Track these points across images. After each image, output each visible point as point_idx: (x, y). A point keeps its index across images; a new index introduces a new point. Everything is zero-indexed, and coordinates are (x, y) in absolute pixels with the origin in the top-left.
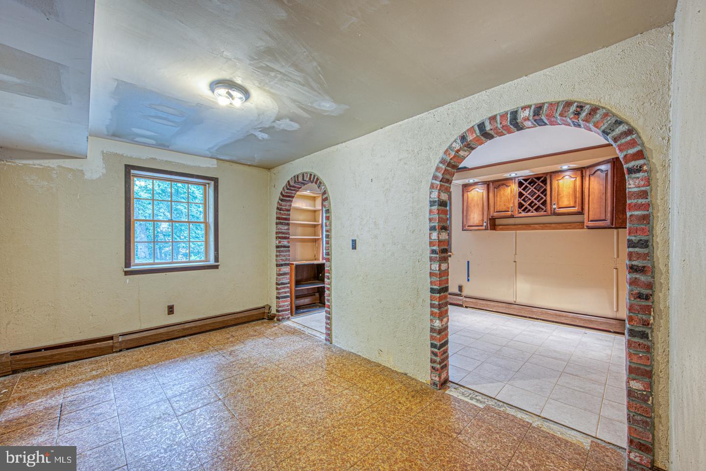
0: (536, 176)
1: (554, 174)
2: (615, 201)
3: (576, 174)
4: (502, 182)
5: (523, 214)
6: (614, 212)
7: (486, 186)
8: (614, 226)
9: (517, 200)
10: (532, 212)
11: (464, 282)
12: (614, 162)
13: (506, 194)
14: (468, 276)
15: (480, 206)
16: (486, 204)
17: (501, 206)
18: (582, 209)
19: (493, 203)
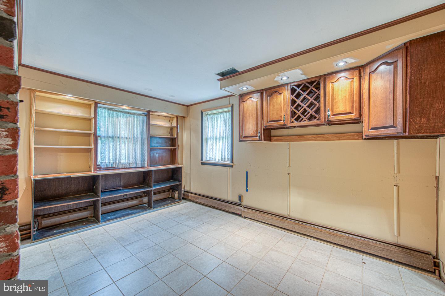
0: (309, 81)
1: (328, 76)
2: (408, 99)
3: (353, 75)
4: (275, 90)
5: (296, 124)
6: (408, 115)
7: (259, 94)
8: (407, 134)
9: (289, 109)
10: (305, 121)
11: (243, 192)
12: (407, 48)
13: (279, 102)
14: (247, 187)
15: (255, 116)
16: (259, 113)
17: (274, 116)
18: (361, 115)
19: (266, 113)
